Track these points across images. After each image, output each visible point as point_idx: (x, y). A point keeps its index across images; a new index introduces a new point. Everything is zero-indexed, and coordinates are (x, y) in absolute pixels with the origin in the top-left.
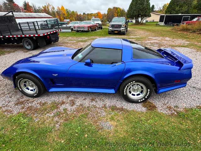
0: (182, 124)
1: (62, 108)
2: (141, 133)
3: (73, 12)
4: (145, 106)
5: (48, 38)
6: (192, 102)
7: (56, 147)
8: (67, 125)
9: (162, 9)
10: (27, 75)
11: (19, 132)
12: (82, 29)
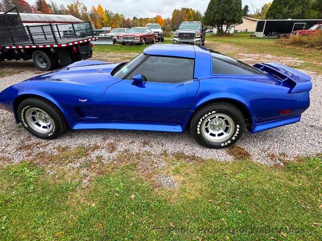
0: (292, 180)
1: (94, 155)
2: (224, 194)
3: (117, 15)
4: (231, 154)
5: (75, 51)
6: (308, 148)
7: (82, 213)
8: (101, 180)
9: (260, 12)
10: (36, 101)
11: (21, 190)
12: (130, 41)
